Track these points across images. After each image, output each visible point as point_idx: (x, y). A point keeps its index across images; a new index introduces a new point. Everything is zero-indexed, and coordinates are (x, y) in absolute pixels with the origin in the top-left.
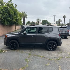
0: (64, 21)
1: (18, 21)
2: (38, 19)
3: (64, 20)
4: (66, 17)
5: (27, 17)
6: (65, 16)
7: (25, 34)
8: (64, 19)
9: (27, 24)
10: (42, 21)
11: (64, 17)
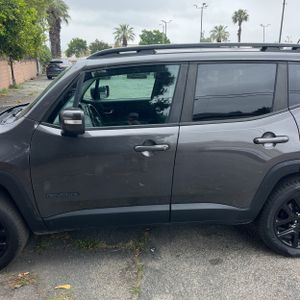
0: (239, 34)
1: (15, 34)
2: (124, 28)
3: (240, 30)
4: (246, 19)
5: (67, 16)
6: (241, 12)
7: (73, 134)
8: (240, 25)
9: (69, 53)
10: (142, 37)
11: (240, 17)
